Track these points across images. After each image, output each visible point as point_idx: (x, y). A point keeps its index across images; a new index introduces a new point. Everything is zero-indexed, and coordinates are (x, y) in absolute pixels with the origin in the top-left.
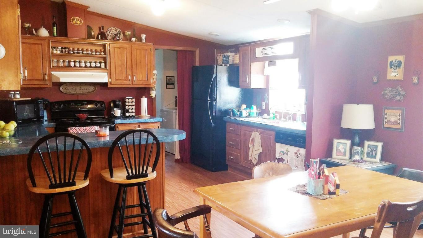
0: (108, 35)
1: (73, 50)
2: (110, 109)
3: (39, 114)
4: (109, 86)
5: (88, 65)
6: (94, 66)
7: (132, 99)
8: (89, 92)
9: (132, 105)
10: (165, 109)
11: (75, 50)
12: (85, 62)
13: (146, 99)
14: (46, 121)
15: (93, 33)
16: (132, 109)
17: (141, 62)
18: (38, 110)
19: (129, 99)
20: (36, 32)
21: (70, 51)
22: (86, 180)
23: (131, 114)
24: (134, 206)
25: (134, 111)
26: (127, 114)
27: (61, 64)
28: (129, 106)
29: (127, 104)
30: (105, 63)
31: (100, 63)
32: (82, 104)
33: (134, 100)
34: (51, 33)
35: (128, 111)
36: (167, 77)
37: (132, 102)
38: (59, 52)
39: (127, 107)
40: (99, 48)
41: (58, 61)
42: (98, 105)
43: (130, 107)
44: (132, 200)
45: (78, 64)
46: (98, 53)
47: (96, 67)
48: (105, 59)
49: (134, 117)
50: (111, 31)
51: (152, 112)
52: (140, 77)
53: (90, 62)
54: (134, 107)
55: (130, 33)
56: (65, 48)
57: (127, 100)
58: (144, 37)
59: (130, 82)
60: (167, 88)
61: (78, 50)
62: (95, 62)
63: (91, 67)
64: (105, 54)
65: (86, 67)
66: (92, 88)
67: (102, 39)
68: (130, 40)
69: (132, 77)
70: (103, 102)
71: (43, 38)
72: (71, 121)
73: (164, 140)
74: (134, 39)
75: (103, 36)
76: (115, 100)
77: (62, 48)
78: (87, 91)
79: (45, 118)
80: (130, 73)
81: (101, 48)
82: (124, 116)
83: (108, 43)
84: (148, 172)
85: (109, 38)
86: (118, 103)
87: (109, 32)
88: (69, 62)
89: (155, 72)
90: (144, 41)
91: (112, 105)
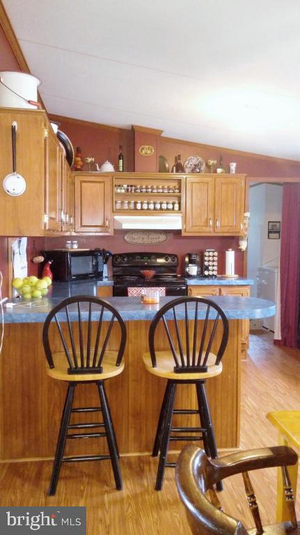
0: (186, 166)
1: (141, 188)
2: (184, 265)
3: (97, 269)
4: (184, 234)
5: (158, 206)
6: (165, 208)
7: (213, 252)
8: (159, 242)
9: (213, 261)
10: (264, 266)
11: (143, 188)
12: (155, 204)
13: (233, 252)
14: (106, 277)
15: (167, 165)
16: (213, 266)
17: (226, 202)
18: (97, 263)
19: (209, 252)
20: (100, 167)
21: (137, 189)
22: (118, 366)
23: (211, 273)
24: (191, 412)
25: (215, 268)
26: (206, 273)
27: (126, 207)
28: (209, 261)
29: (206, 258)
30: (180, 204)
31: (173, 204)
32: (150, 258)
33: (216, 254)
34: (116, 168)
35: (207, 268)
36: (269, 222)
37: (214, 256)
38: (123, 191)
39: (206, 263)
40: (172, 185)
41: (122, 203)
42: (170, 260)
43: (211, 263)
44: (189, 401)
45: (145, 206)
46: (171, 191)
47: (167, 209)
48: (179, 198)
49: (215, 276)
50: (190, 161)
51: (241, 271)
52: (225, 222)
53: (161, 204)
54: (216, 264)
55: (215, 162)
56: (131, 186)
57: (207, 254)
58: (233, 166)
59: (212, 230)
60: (269, 238)
61: (147, 188)
62: (167, 203)
63: (161, 209)
64: (180, 192)
65: (155, 209)
66: (162, 238)
67: (177, 171)
68: (215, 172)
69: (215, 223)
70: (176, 256)
71: (107, 175)
72: (133, 279)
73: (238, 315)
74: (219, 170)
75: (179, 168)
76: (191, 253)
77: (128, 186)
78: (157, 241)
79: (105, 274)
80: (211, 216)
81: (176, 184)
82: (201, 275)
83: (184, 177)
84: (207, 364)
85: (187, 170)
86: (194, 257)
87: (187, 162)
88: (136, 203)
89: (247, 214)
90: (234, 172)
91: (187, 259)
